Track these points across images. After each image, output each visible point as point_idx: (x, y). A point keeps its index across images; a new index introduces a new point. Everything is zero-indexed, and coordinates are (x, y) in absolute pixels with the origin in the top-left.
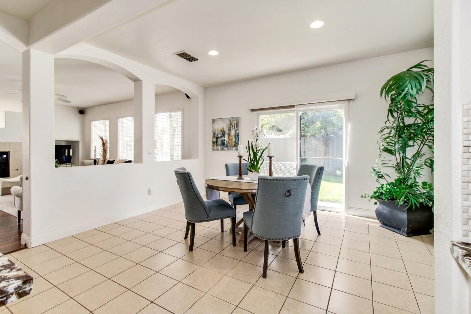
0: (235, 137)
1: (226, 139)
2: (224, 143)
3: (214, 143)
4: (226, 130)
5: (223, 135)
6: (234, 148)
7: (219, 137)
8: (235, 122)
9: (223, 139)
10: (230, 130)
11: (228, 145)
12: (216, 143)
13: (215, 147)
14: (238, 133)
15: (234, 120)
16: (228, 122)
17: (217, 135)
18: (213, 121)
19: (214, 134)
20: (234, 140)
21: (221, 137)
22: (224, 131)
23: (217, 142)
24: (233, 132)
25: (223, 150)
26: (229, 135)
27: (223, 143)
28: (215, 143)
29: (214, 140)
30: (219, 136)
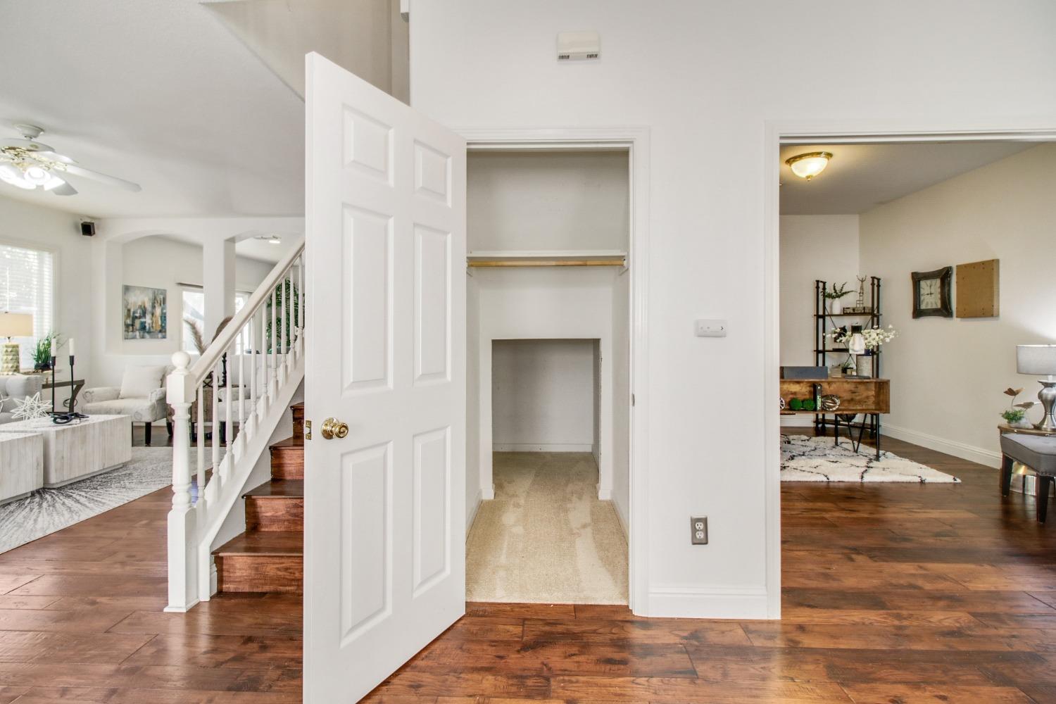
0: (161, 319)
1: (148, 320)
2: (145, 326)
3: (127, 326)
4: (148, 306)
5: (144, 314)
6: (160, 335)
7: (136, 317)
8: (162, 297)
9: (143, 320)
10: (154, 307)
11: (152, 330)
12: (131, 328)
13: (130, 333)
14: (165, 314)
15: (160, 292)
16: (151, 296)
17: (134, 313)
18: (127, 289)
19: (129, 310)
20: (160, 323)
21: (140, 317)
22: (144, 307)
23: (133, 325)
24: (158, 311)
25: (143, 337)
26: (153, 314)
27: (143, 328)
28: (129, 327)
29: (129, 322)
30: (138, 315)
